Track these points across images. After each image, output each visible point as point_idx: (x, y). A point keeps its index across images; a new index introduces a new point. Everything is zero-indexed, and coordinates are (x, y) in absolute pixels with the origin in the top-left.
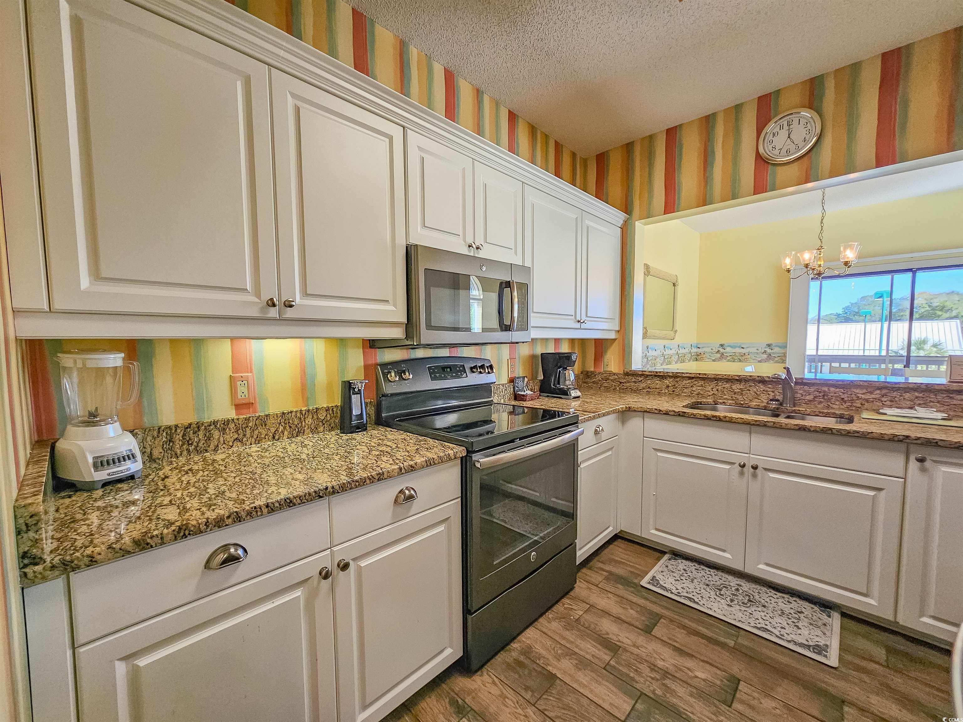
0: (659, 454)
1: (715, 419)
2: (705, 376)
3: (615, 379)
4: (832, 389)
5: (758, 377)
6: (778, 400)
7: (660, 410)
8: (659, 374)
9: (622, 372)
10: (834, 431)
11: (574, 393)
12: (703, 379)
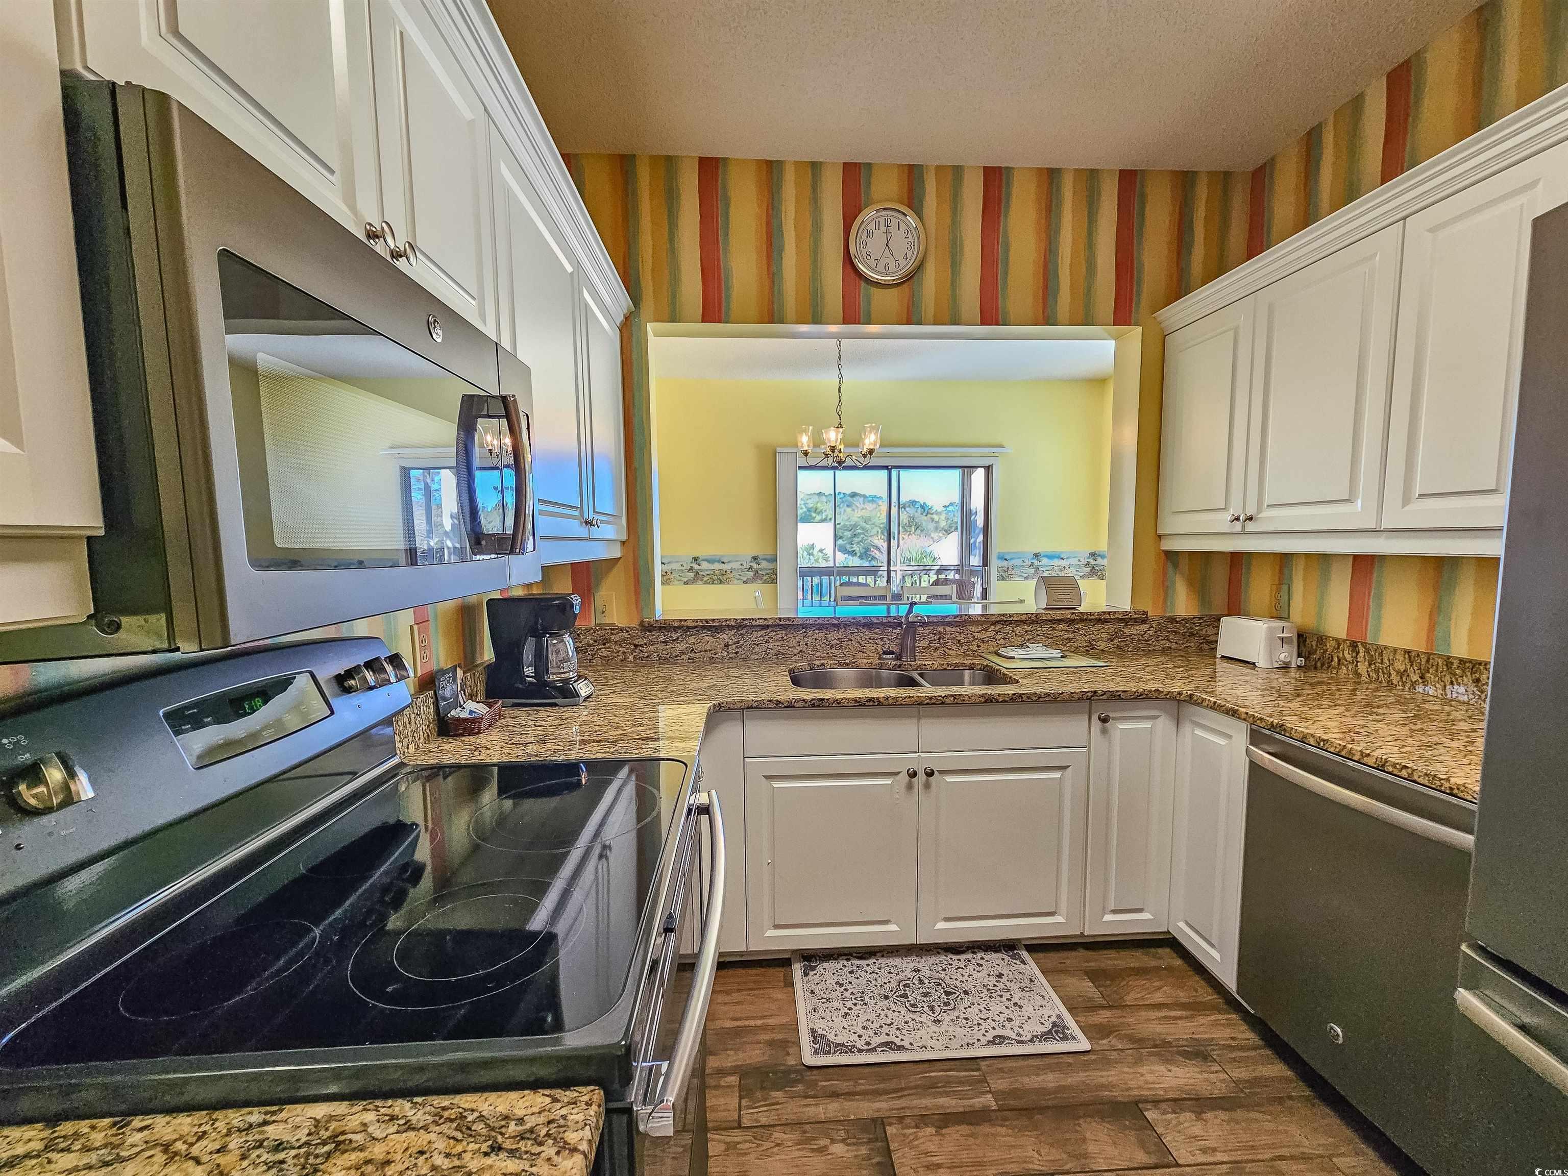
0: (777, 785)
1: (871, 704)
2: (788, 622)
3: (624, 639)
4: (948, 629)
5: (864, 618)
6: (892, 653)
7: (778, 702)
8: (711, 624)
9: (635, 624)
10: (1025, 698)
11: (583, 689)
12: (785, 627)
